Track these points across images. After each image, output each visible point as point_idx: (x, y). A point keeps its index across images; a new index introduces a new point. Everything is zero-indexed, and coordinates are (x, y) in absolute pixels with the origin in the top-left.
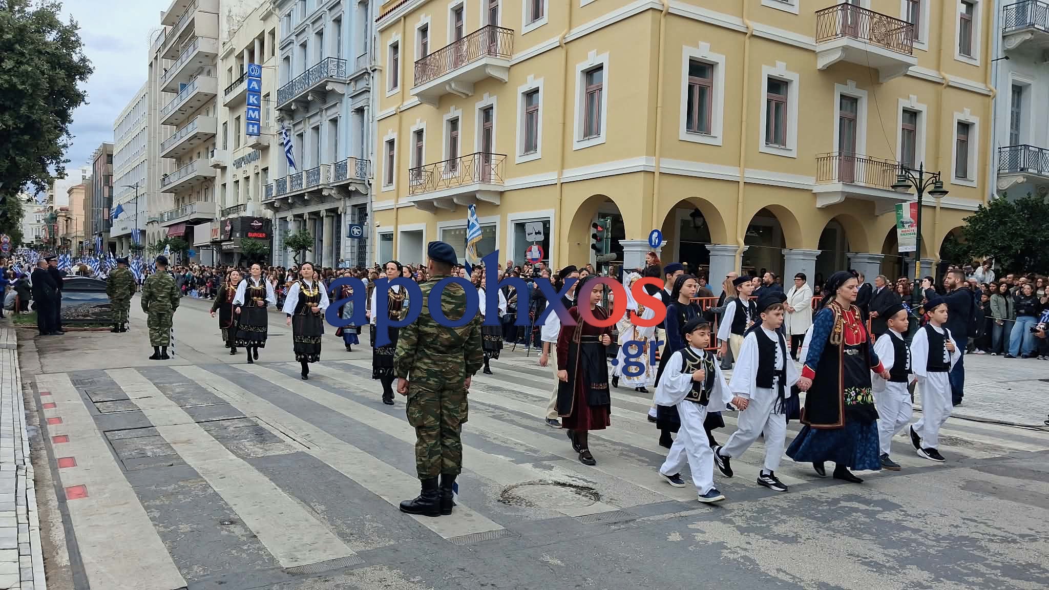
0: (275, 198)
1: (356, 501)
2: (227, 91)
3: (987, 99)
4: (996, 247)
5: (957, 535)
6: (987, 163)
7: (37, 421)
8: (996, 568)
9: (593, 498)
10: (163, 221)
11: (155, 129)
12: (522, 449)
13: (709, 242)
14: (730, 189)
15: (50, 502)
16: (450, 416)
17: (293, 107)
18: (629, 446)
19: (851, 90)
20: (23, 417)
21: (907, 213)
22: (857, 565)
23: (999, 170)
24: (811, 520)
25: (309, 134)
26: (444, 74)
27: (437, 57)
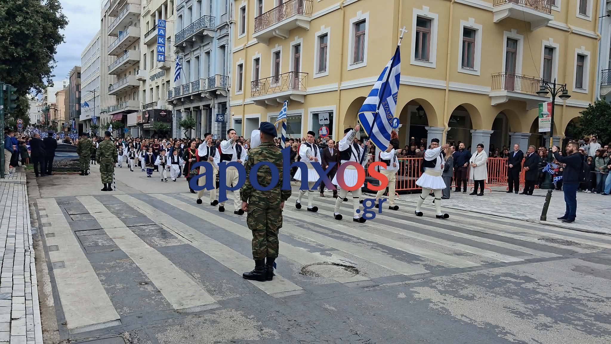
0: (174, 98)
1: (218, 272)
2: (146, 36)
3: (595, 41)
4: (598, 129)
5: (569, 297)
6: (595, 79)
7: (37, 225)
8: (591, 316)
9: (354, 272)
10: (109, 112)
11: (105, 58)
12: (314, 244)
13: (427, 125)
14: (440, 94)
15: (44, 270)
16: (272, 224)
17: (184, 45)
18: (376, 243)
19: (513, 35)
20: (29, 222)
21: (545, 108)
22: (509, 313)
23: (602, 83)
24: (482, 287)
25: (193, 61)
26: (272, 25)
27: (268, 15)
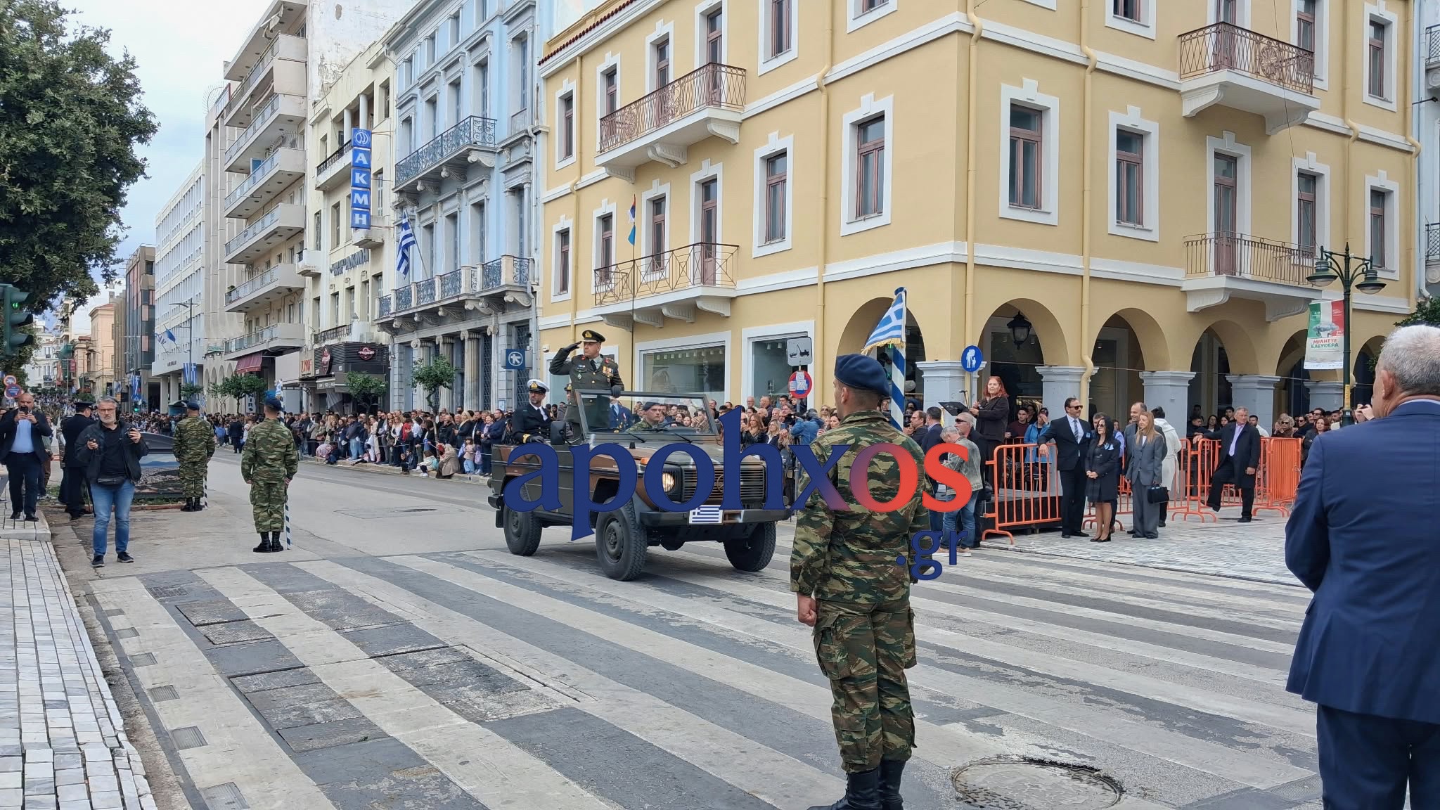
2: (321, 168)
3: (1407, 157)
6: (1412, 246)
10: (228, 352)
11: (215, 225)
13: (1041, 363)
14: (1069, 286)
16: (889, 657)
17: (419, 188)
19: (1229, 145)
21: (1326, 317)
23: (1429, 255)
25: (442, 225)
26: (642, 134)
27: (635, 111)
